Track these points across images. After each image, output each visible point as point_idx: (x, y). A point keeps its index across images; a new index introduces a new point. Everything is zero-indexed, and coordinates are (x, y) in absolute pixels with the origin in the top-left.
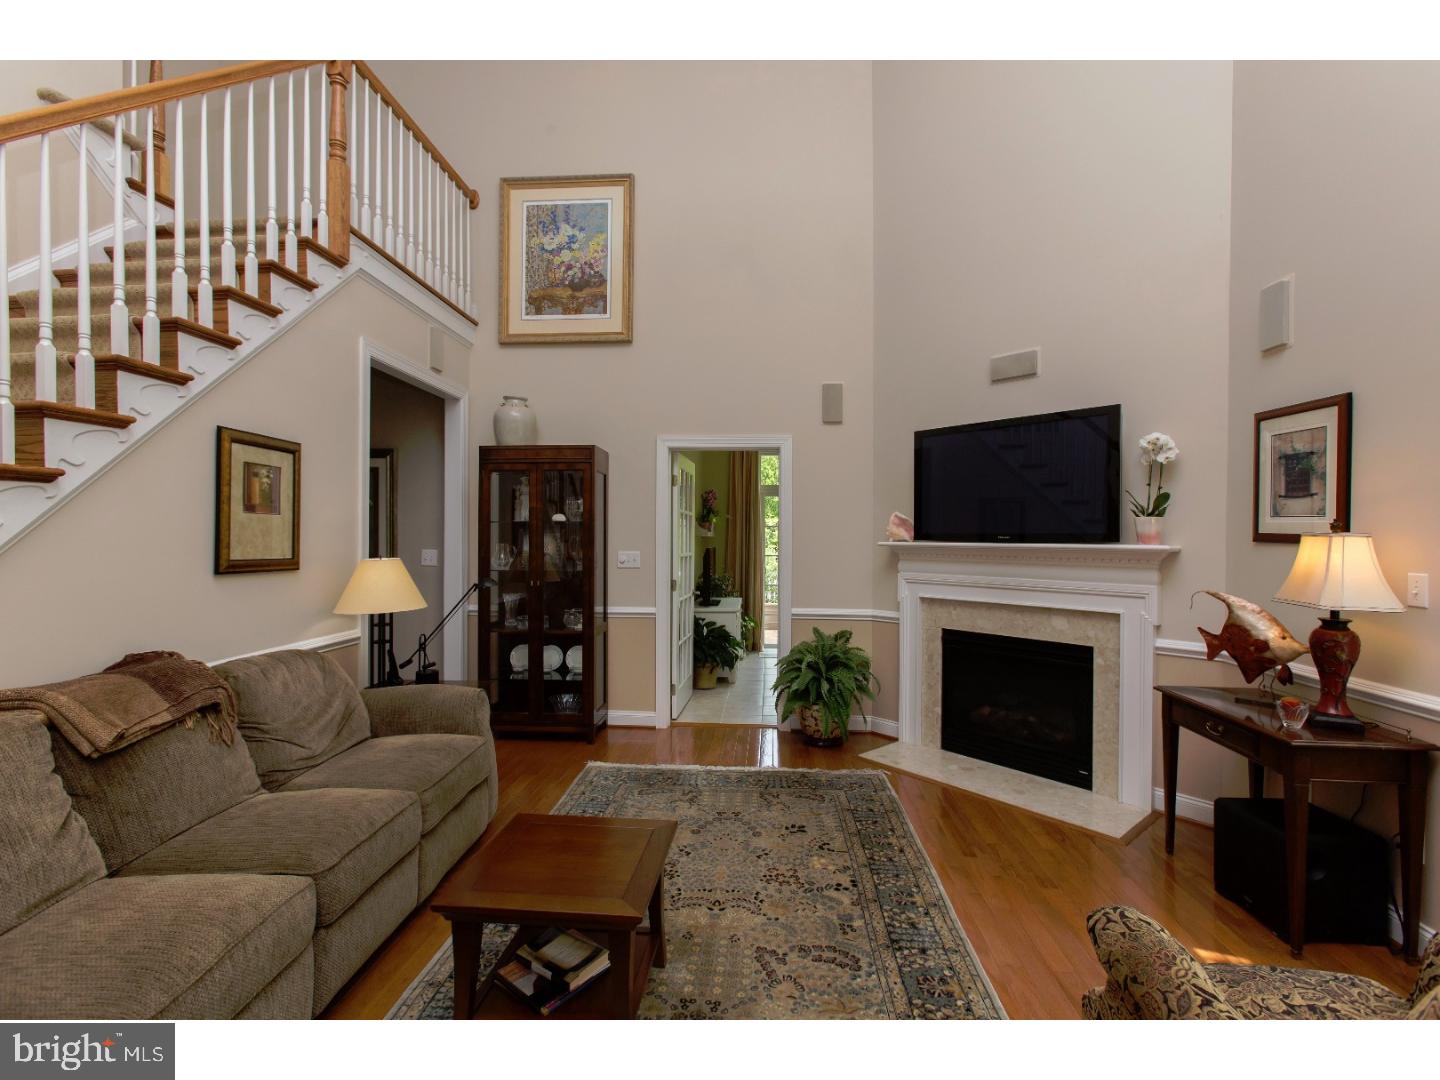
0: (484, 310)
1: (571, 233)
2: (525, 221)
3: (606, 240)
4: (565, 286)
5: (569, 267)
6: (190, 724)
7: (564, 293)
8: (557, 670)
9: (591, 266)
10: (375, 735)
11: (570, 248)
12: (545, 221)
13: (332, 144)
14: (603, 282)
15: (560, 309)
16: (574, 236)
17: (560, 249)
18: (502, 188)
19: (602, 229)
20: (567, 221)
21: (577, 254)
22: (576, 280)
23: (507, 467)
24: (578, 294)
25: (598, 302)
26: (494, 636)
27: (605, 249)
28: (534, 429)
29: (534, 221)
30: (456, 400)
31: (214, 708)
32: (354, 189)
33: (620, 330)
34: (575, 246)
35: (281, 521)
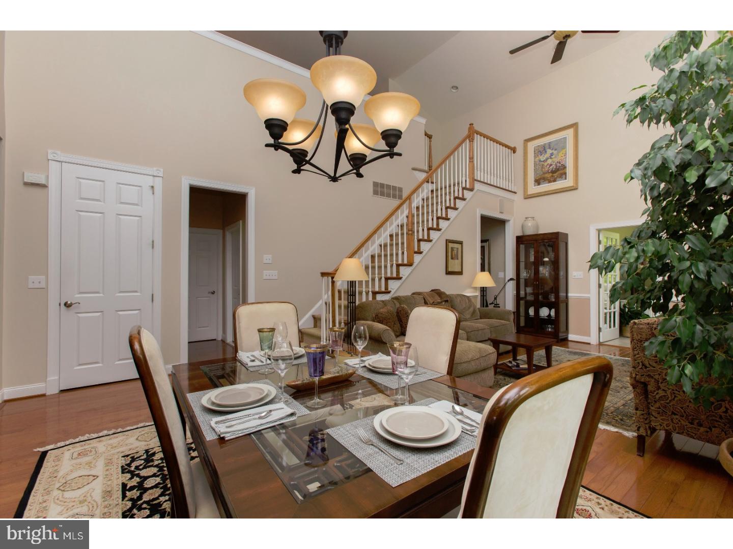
0: (518, 188)
1: (551, 152)
2: (533, 153)
3: (566, 151)
4: (549, 173)
5: (551, 165)
6: (443, 303)
7: (548, 176)
8: (547, 316)
9: (560, 163)
10: (481, 318)
11: (551, 158)
12: (541, 151)
13: (470, 158)
14: (565, 167)
15: (547, 182)
16: (552, 153)
17: (547, 159)
18: (524, 143)
19: (564, 147)
20: (550, 148)
21: (554, 160)
22: (554, 170)
23: (526, 242)
24: (554, 175)
25: (563, 175)
26: (522, 302)
27: (565, 155)
28: (537, 227)
29: (537, 152)
30: (508, 221)
31: (447, 301)
32: (475, 168)
33: (572, 185)
34: (554, 156)
35: (458, 262)
